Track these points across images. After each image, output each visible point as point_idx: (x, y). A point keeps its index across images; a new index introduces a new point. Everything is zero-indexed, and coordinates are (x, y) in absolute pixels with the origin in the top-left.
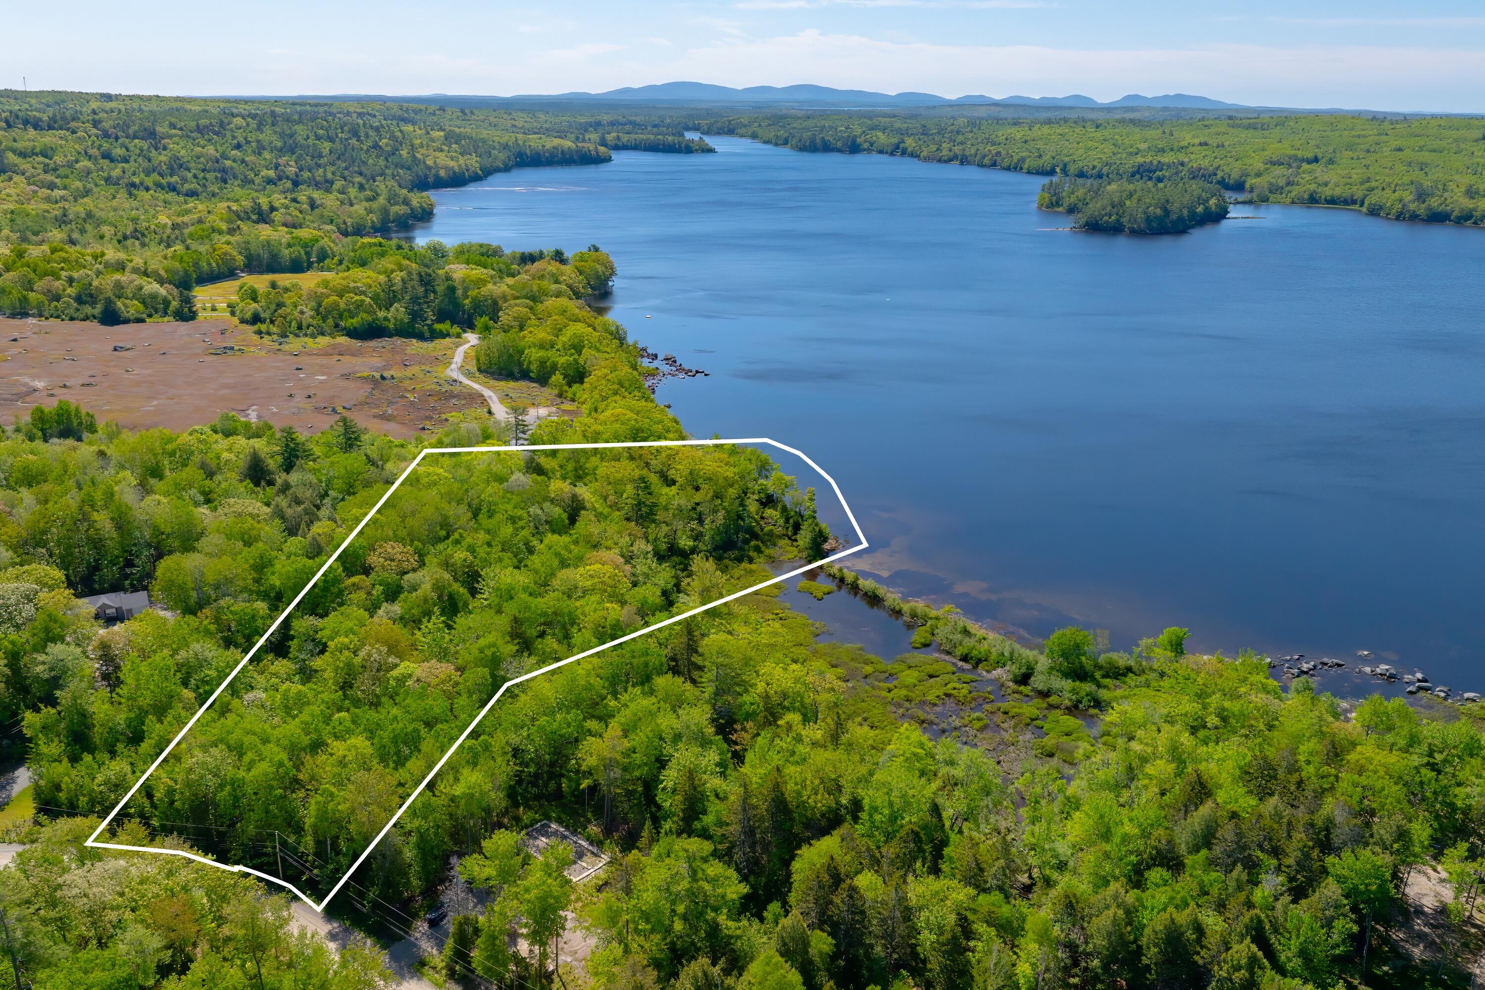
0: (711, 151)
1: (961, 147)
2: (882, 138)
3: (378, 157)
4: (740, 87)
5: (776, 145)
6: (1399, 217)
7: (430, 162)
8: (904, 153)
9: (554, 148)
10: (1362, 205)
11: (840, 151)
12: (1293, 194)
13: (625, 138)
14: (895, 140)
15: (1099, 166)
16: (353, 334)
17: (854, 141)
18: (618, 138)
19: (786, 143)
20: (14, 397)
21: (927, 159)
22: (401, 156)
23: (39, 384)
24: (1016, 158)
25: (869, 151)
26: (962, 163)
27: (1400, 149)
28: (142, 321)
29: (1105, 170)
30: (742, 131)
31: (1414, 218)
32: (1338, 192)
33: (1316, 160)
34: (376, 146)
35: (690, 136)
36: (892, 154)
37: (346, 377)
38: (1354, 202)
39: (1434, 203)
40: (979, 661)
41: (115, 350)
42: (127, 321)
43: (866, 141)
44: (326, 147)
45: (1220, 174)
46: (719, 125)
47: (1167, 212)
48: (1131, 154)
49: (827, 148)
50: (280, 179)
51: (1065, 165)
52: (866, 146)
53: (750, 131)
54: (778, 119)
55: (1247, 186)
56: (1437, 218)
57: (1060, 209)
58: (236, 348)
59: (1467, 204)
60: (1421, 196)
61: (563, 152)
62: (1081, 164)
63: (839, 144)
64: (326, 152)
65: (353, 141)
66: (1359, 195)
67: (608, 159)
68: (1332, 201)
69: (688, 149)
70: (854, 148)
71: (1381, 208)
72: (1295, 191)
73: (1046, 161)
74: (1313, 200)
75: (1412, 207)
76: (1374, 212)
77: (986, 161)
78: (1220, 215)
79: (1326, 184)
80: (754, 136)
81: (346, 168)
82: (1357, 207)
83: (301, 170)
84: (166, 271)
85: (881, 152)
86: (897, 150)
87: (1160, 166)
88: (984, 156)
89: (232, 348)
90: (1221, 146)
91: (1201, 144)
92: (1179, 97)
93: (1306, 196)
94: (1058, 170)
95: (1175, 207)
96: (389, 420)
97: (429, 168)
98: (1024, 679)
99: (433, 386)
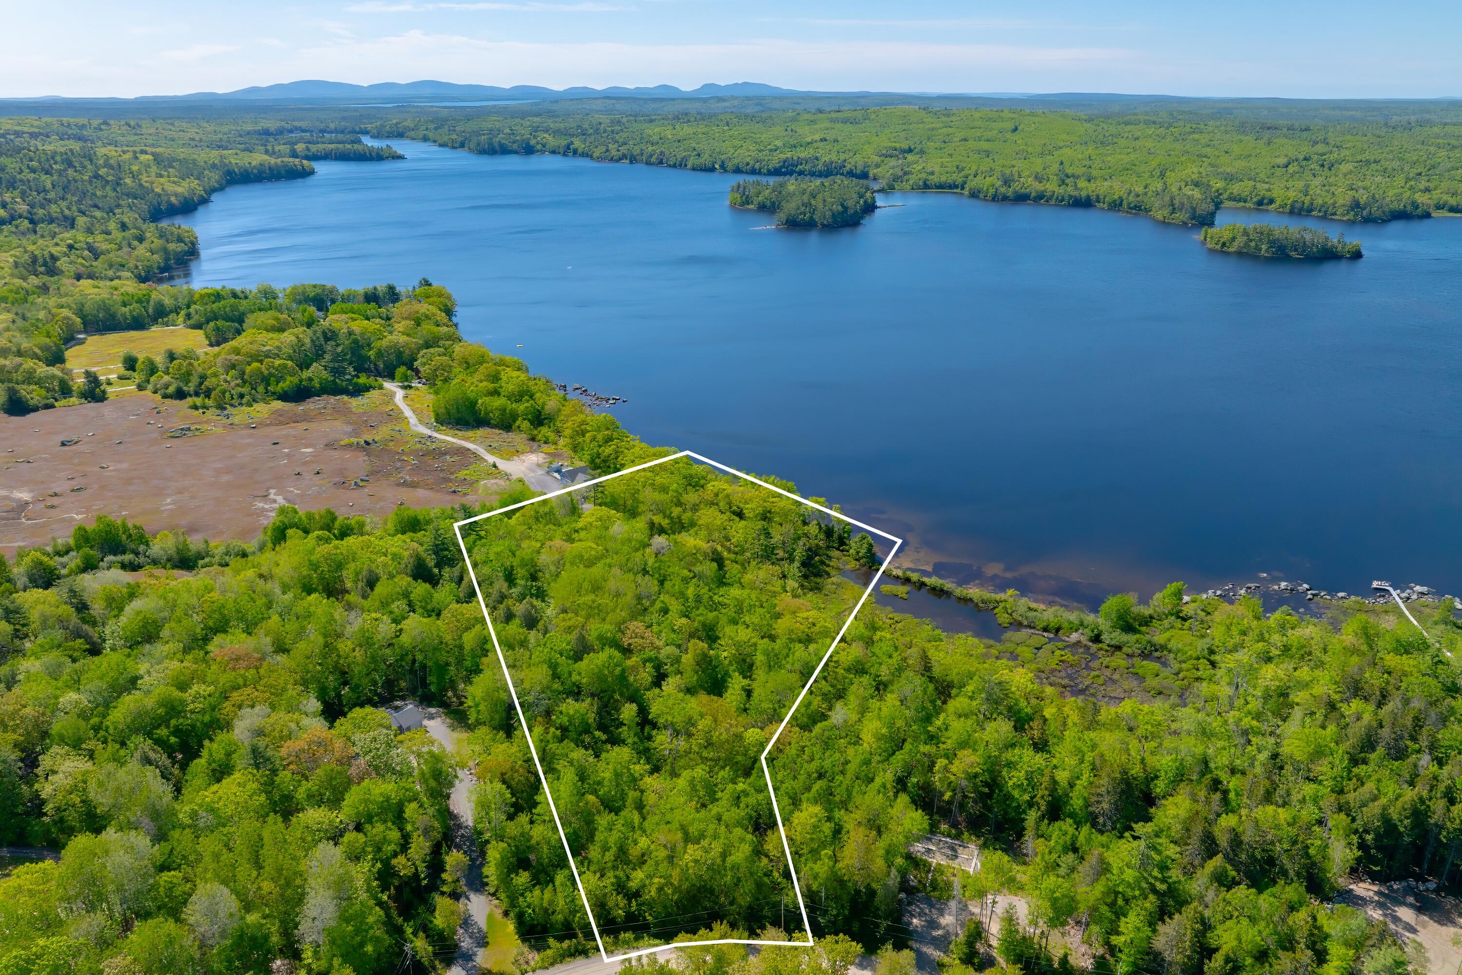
0: (401, 157)
1: (626, 147)
2: (551, 141)
3: (104, 187)
4: (365, 84)
5: (454, 148)
6: (994, 199)
7: (158, 190)
8: (575, 152)
9: (261, 165)
10: (963, 188)
11: (515, 152)
12: (911, 182)
13: (314, 148)
14: (563, 143)
15: (752, 163)
16: (284, 397)
17: (528, 144)
18: (308, 149)
19: (462, 145)
20: (11, 515)
21: (600, 159)
22: (126, 184)
23: (25, 495)
24: (679, 157)
25: (543, 152)
26: (631, 162)
27: (965, 140)
28: (52, 406)
29: (757, 166)
30: (412, 133)
31: (1005, 198)
32: (943, 179)
33: (910, 151)
34: (97, 176)
35: (369, 142)
36: (565, 154)
37: (329, 446)
38: (956, 187)
39: (1016, 186)
40: (1058, 630)
41: (63, 444)
42: (35, 409)
43: (538, 143)
44: (47, 181)
45: (848, 167)
46: (388, 128)
47: (845, 208)
48: (771, 150)
49: (504, 151)
50: (13, 218)
51: (723, 162)
52: (539, 147)
53: (421, 133)
54: (439, 122)
55: (871, 175)
56: (1021, 198)
57: (751, 206)
58: (192, 428)
59: (1039, 187)
60: (1007, 182)
61: (270, 168)
62: (736, 161)
63: (515, 146)
64: (49, 186)
65: (70, 172)
66: (960, 181)
67: (312, 172)
68: (940, 186)
69: (377, 157)
70: (529, 150)
71: (979, 192)
72: (913, 179)
73: (705, 159)
74: (925, 187)
75: (1003, 190)
76: (974, 195)
77: (653, 159)
78: (870, 208)
79: (932, 173)
80: (425, 139)
81: (80, 202)
82: (958, 190)
83: (32, 206)
84: (40, 348)
85: (553, 152)
86: (568, 151)
87: (800, 162)
88: (651, 156)
89: (189, 429)
90: (836, 141)
91: (821, 140)
92: (745, 84)
93: (921, 183)
94: (717, 166)
95: (850, 203)
96: (415, 487)
97: (159, 195)
98: (1097, 639)
99: (418, 446)
